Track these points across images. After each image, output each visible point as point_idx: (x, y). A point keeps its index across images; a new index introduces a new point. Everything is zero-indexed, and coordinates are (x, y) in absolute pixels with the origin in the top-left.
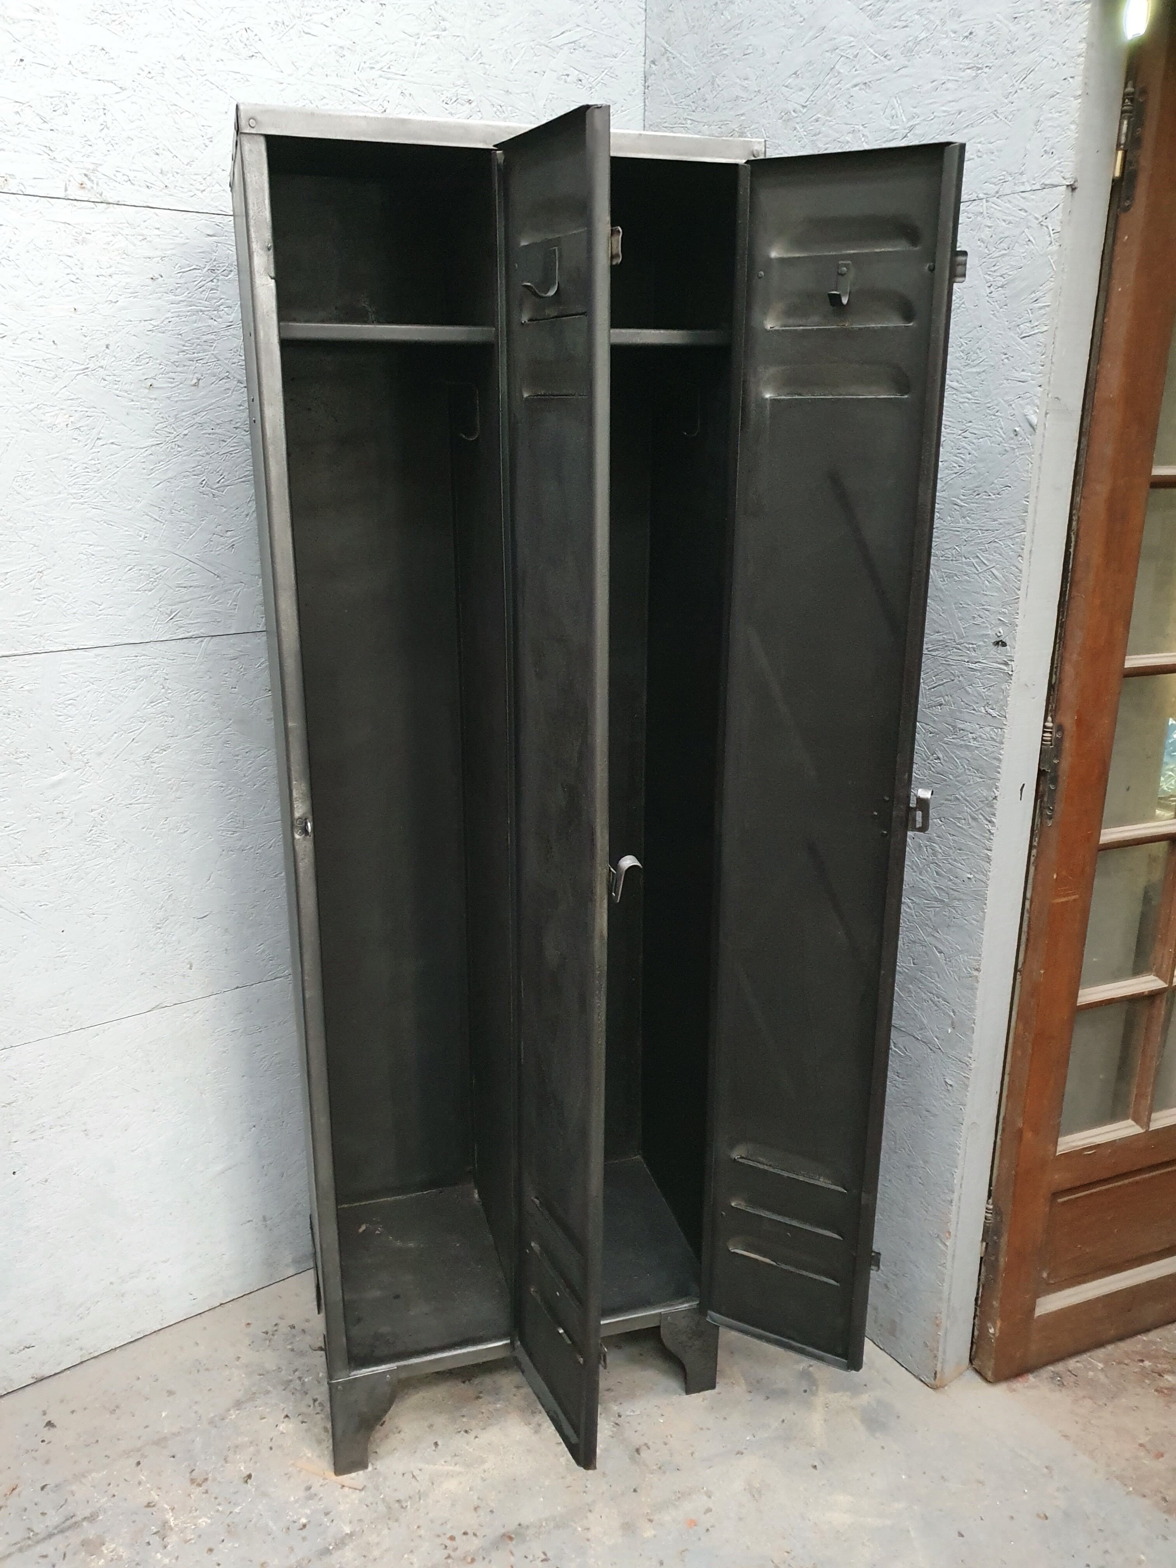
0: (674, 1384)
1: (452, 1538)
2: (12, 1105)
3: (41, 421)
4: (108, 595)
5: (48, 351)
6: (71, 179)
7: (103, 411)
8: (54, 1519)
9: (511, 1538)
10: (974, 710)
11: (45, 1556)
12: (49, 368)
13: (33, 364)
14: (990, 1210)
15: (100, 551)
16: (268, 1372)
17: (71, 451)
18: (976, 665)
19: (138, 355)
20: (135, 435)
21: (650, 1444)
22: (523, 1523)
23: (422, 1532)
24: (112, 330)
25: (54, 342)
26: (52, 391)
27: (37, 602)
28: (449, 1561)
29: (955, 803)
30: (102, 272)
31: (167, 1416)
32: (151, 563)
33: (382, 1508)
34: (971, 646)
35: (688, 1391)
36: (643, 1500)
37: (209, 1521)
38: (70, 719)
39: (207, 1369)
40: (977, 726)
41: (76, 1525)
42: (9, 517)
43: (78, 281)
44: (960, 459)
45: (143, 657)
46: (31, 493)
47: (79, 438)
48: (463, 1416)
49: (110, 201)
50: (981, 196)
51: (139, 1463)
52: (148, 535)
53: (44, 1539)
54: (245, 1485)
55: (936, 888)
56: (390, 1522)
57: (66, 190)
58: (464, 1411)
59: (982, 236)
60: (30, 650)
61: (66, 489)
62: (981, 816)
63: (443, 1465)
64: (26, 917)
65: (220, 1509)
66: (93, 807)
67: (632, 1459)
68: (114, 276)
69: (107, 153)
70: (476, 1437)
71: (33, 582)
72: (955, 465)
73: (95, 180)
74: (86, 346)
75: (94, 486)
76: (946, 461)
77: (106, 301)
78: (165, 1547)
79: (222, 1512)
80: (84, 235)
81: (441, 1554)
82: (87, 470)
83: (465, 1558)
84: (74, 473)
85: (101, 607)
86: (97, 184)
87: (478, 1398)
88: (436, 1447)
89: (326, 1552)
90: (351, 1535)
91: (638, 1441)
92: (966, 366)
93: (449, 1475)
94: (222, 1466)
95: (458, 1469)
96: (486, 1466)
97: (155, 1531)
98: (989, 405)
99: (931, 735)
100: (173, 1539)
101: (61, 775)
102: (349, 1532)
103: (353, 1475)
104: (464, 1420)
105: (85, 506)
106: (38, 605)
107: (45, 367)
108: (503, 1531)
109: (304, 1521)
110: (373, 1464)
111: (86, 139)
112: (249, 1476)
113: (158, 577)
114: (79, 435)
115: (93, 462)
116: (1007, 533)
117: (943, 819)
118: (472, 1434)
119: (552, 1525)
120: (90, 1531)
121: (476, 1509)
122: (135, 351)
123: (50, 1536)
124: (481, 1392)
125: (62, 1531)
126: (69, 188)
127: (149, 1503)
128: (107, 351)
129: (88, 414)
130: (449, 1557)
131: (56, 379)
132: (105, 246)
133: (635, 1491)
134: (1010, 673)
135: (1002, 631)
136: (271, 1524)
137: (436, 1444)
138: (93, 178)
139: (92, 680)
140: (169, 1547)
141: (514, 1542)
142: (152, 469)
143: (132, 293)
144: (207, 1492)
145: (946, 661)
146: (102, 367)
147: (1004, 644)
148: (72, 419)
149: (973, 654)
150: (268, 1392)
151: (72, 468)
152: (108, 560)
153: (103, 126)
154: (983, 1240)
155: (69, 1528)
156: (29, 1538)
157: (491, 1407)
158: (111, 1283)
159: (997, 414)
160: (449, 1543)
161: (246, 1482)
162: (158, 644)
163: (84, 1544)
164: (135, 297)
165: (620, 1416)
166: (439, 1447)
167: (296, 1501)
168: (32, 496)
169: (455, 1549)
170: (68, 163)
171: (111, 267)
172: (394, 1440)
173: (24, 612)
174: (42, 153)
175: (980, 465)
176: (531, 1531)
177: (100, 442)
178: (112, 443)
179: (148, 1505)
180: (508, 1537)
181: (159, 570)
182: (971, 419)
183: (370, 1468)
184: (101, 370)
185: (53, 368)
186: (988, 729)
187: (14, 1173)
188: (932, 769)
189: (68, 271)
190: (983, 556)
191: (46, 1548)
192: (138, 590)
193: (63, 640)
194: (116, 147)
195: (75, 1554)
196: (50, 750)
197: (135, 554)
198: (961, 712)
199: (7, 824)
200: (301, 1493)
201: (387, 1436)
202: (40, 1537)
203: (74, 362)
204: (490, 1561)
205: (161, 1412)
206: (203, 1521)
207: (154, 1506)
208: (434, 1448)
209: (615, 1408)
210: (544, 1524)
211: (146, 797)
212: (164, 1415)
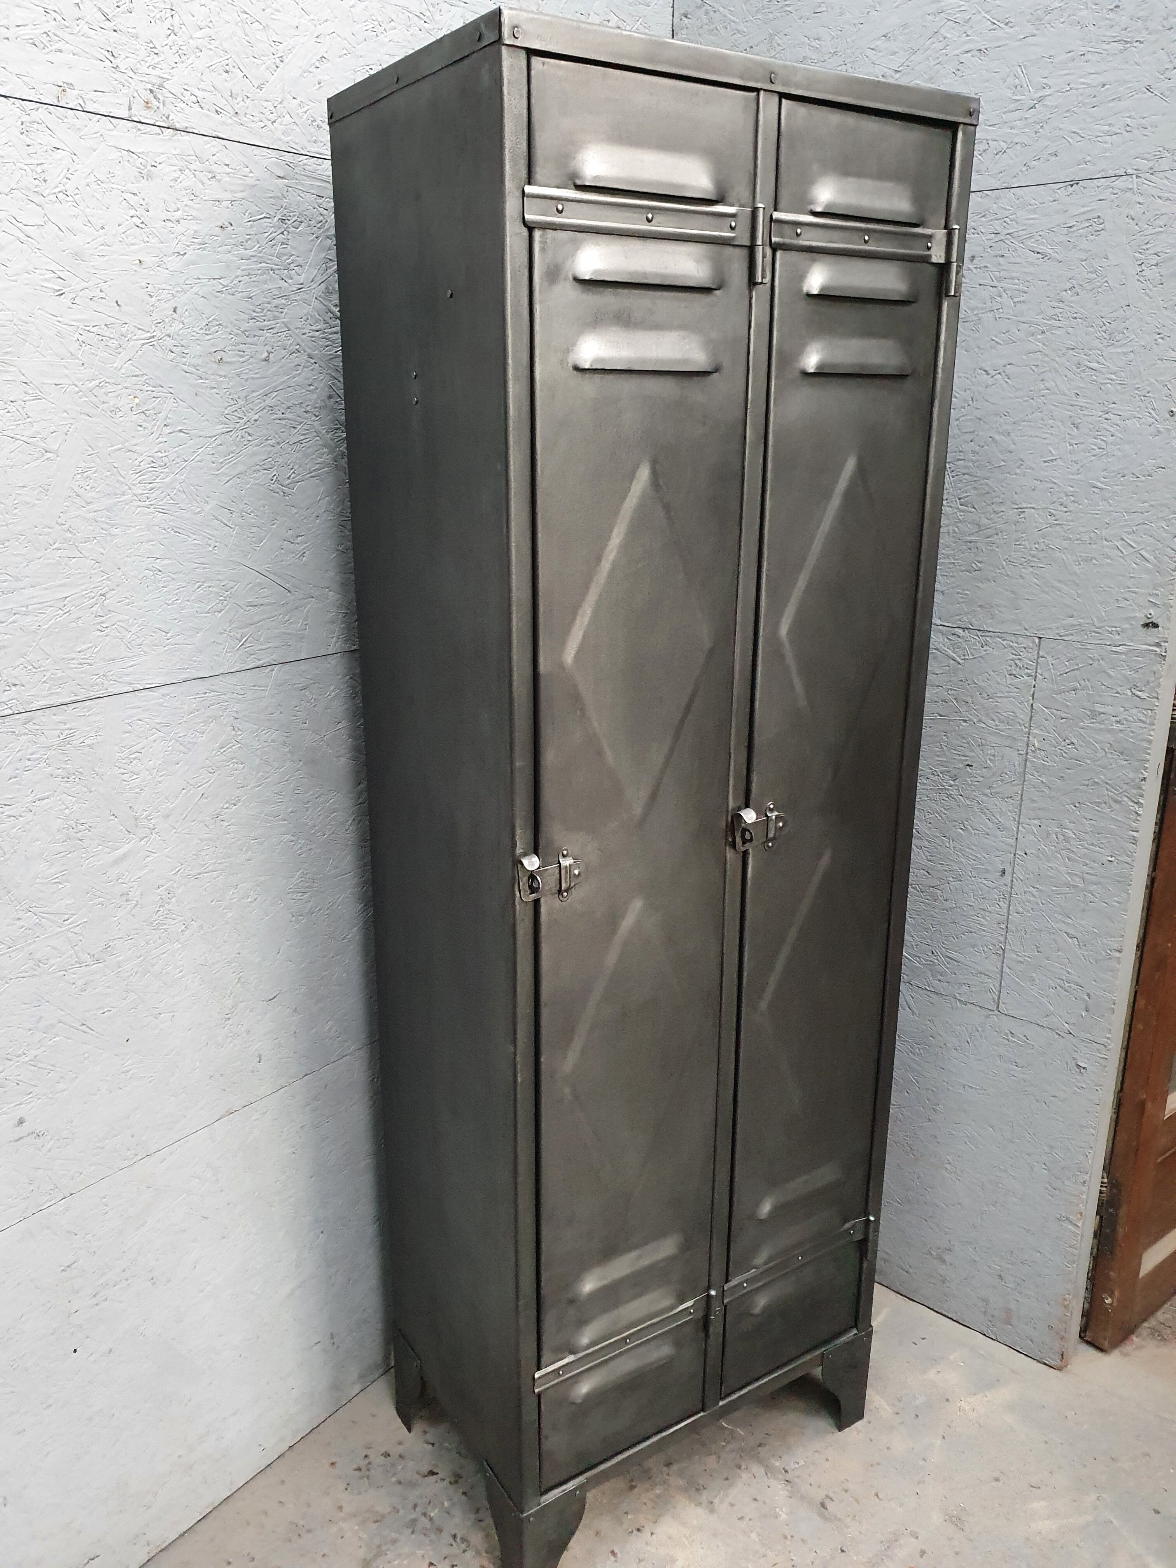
0: (823, 1423)
2: (72, 1267)
3: (104, 403)
4: (176, 619)
5: (110, 314)
6: (136, 95)
7: (170, 390)
10: (1118, 693)
12: (112, 336)
13: (94, 329)
14: (1105, 1183)
15: (168, 565)
16: (383, 1516)
17: (135, 441)
18: (1121, 647)
19: (206, 321)
20: (204, 421)
21: (831, 1495)
24: (179, 289)
25: (117, 302)
26: (115, 365)
27: (99, 633)
29: (1093, 787)
30: (168, 215)
32: (219, 577)
34: (1114, 629)
35: (840, 1428)
36: (855, 1559)
38: (135, 777)
39: (309, 1531)
40: (1122, 709)
42: (67, 526)
43: (143, 226)
44: (1099, 441)
45: (213, 694)
46: (93, 494)
47: (145, 425)
49: (178, 126)
50: (1130, 171)
52: (217, 544)
55: (1068, 873)
57: (130, 109)
58: (624, 1507)
59: (1132, 214)
60: (92, 694)
61: (130, 488)
62: (1125, 799)
64: (89, 1031)
66: (161, 882)
67: (822, 1516)
68: (182, 221)
69: (175, 65)
70: (652, 1534)
71: (95, 608)
72: (1094, 447)
73: (161, 98)
74: (152, 308)
75: (160, 485)
76: (1082, 443)
77: (174, 253)
80: (149, 167)
82: (153, 465)
84: (140, 468)
85: (169, 635)
86: (164, 104)
87: (632, 1488)
88: (615, 1556)
91: (820, 1495)
92: (1109, 346)
98: (1137, 386)
99: (1063, 721)
101: (126, 848)
104: (630, 1517)
105: (151, 510)
106: (99, 636)
107: (107, 334)
111: (151, 46)
113: (227, 596)
114: (145, 421)
115: (160, 454)
116: (1160, 515)
117: (1077, 805)
118: (646, 1531)
122: (204, 316)
124: (632, 1480)
126: (133, 106)
128: (175, 316)
129: (154, 394)
131: (120, 350)
132: (172, 184)
133: (842, 1551)
134: (1164, 654)
135: (1153, 613)
137: (613, 1553)
138: (159, 96)
139: (158, 727)
142: (222, 463)
143: (200, 244)
145: (1081, 645)
146: (169, 336)
147: (1156, 626)
148: (137, 400)
149: (1117, 637)
150: (394, 1542)
151: (137, 462)
152: (174, 576)
153: (170, 31)
154: (1097, 1214)
157: (651, 1495)
158: (179, 1457)
159: (1147, 395)
162: (228, 677)
164: (204, 249)
165: (786, 1471)
166: (619, 1555)
168: (93, 498)
170: (131, 74)
171: (178, 209)
173: (84, 647)
174: (104, 59)
175: (1127, 447)
177: (168, 430)
178: (180, 431)
181: (228, 587)
182: (1114, 400)
184: (168, 339)
185: (117, 336)
186: (1135, 711)
187: (75, 1351)
188: (1065, 755)
189: (133, 212)
190: (1128, 538)
192: (207, 613)
193: (127, 679)
194: (184, 58)
196: (113, 817)
197: (204, 568)
198: (1100, 696)
199: (66, 917)
203: (139, 329)
208: (612, 1558)
209: (778, 1464)
211: (215, 863)
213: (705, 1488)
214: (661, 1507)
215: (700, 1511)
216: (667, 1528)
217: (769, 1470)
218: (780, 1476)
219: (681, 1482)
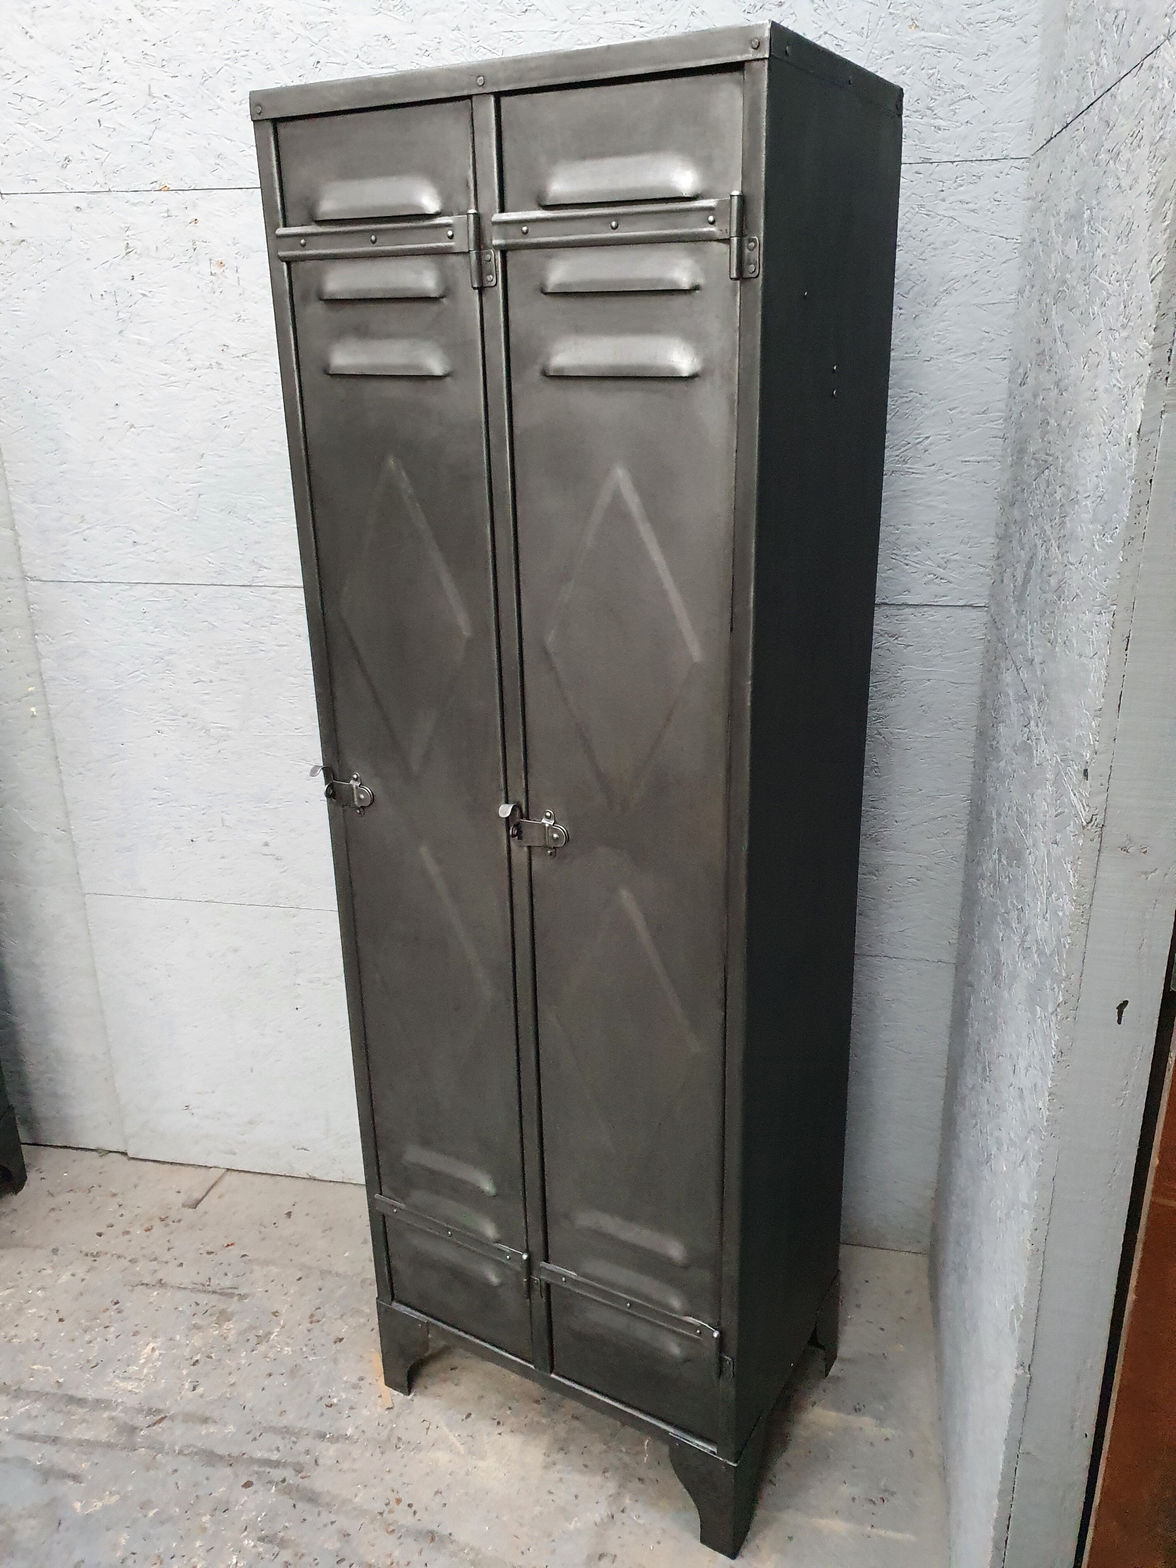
1: (399, 1501)
8: (227, 1282)
9: (433, 1540)
11: (197, 1304)
21: (618, 1559)
22: (455, 1537)
23: (388, 1477)
28: (379, 1517)
31: (347, 1257)
33: (385, 1434)
35: (704, 1540)
37: (290, 1353)
41: (231, 1295)
48: (510, 1408)
51: (300, 1279)
53: (209, 1292)
54: (333, 1344)
56: (378, 1450)
58: (515, 1405)
63: (455, 1436)
65: (304, 1349)
67: (590, 1558)
70: (500, 1434)
78: (253, 1351)
79: (303, 1353)
81: (379, 1506)
83: (390, 1524)
87: (537, 1402)
88: (466, 1418)
89: (322, 1436)
90: (347, 1438)
91: (612, 1550)
93: (451, 1449)
94: (336, 1319)
95: (462, 1449)
96: (481, 1464)
97: (260, 1334)
100: (262, 1348)
102: (349, 1434)
103: (396, 1393)
104: (509, 1412)
108: (434, 1527)
109: (335, 1401)
110: (415, 1395)
112: (341, 1340)
118: (500, 1429)
119: (471, 1556)
120: (233, 1305)
121: (438, 1492)
123: (214, 1292)
125: (221, 1294)
127: (277, 1312)
130: (381, 1514)
136: (317, 1386)
137: (469, 1415)
140: (254, 1352)
141: (431, 1545)
144: (309, 1331)
155: (226, 1294)
156: (204, 1285)
157: (538, 1418)
160: (393, 1503)
161: (335, 1342)
163: (222, 1312)
165: (623, 1511)
166: (469, 1419)
167: (346, 1382)
169: (391, 1512)
172: (448, 1389)
176: (452, 1547)
179: (275, 1314)
180: (432, 1536)
183: (410, 1397)
191: (203, 1299)
195: (210, 1315)
200: (354, 1379)
201: (445, 1381)
202: (210, 1289)
204: (401, 1544)
205: (347, 1251)
206: (288, 1350)
207: (276, 1316)
208: (464, 1417)
209: (627, 1501)
210: (466, 1551)
212: (346, 1254)
213: (566, 1454)
214: (531, 1429)
215: (541, 1458)
216: (512, 1443)
217: (616, 1497)
218: (614, 1508)
219: (563, 1434)
